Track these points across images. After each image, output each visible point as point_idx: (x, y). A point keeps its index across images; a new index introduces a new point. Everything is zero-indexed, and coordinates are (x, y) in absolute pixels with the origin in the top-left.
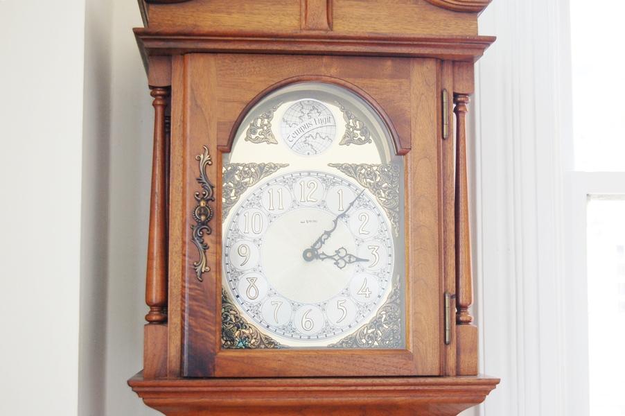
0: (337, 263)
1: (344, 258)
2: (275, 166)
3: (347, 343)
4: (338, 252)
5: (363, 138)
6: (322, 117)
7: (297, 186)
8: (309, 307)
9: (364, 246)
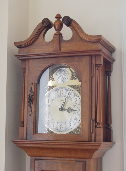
0: (68, 111)
1: (70, 110)
2: (54, 86)
3: (71, 133)
4: (68, 108)
5: (76, 78)
6: (65, 73)
7: (59, 91)
8: (62, 123)
9: (76, 107)
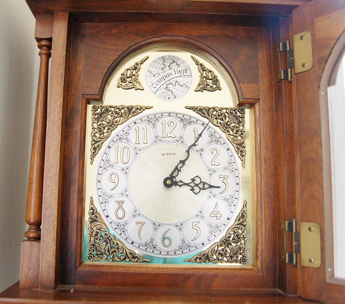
0: (192, 190)
1: (198, 185)
2: (141, 108)
4: (193, 180)
5: (214, 86)
7: (159, 125)
8: (168, 227)
9: (216, 175)
